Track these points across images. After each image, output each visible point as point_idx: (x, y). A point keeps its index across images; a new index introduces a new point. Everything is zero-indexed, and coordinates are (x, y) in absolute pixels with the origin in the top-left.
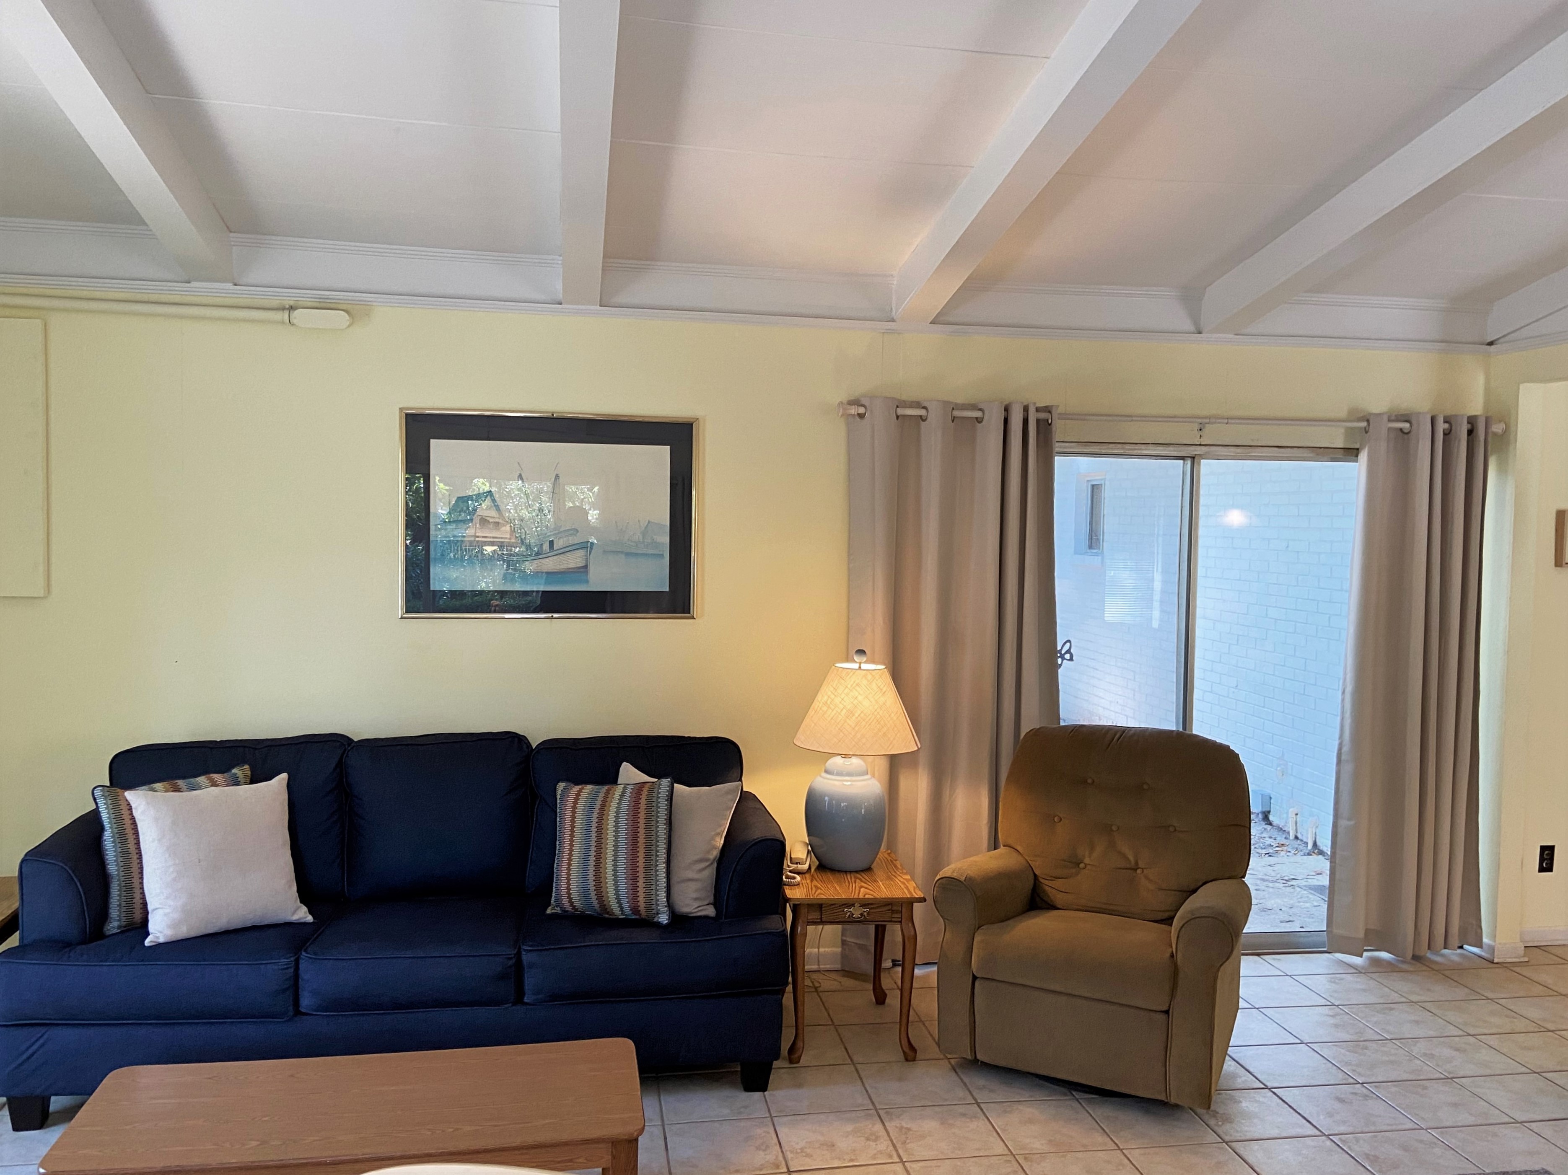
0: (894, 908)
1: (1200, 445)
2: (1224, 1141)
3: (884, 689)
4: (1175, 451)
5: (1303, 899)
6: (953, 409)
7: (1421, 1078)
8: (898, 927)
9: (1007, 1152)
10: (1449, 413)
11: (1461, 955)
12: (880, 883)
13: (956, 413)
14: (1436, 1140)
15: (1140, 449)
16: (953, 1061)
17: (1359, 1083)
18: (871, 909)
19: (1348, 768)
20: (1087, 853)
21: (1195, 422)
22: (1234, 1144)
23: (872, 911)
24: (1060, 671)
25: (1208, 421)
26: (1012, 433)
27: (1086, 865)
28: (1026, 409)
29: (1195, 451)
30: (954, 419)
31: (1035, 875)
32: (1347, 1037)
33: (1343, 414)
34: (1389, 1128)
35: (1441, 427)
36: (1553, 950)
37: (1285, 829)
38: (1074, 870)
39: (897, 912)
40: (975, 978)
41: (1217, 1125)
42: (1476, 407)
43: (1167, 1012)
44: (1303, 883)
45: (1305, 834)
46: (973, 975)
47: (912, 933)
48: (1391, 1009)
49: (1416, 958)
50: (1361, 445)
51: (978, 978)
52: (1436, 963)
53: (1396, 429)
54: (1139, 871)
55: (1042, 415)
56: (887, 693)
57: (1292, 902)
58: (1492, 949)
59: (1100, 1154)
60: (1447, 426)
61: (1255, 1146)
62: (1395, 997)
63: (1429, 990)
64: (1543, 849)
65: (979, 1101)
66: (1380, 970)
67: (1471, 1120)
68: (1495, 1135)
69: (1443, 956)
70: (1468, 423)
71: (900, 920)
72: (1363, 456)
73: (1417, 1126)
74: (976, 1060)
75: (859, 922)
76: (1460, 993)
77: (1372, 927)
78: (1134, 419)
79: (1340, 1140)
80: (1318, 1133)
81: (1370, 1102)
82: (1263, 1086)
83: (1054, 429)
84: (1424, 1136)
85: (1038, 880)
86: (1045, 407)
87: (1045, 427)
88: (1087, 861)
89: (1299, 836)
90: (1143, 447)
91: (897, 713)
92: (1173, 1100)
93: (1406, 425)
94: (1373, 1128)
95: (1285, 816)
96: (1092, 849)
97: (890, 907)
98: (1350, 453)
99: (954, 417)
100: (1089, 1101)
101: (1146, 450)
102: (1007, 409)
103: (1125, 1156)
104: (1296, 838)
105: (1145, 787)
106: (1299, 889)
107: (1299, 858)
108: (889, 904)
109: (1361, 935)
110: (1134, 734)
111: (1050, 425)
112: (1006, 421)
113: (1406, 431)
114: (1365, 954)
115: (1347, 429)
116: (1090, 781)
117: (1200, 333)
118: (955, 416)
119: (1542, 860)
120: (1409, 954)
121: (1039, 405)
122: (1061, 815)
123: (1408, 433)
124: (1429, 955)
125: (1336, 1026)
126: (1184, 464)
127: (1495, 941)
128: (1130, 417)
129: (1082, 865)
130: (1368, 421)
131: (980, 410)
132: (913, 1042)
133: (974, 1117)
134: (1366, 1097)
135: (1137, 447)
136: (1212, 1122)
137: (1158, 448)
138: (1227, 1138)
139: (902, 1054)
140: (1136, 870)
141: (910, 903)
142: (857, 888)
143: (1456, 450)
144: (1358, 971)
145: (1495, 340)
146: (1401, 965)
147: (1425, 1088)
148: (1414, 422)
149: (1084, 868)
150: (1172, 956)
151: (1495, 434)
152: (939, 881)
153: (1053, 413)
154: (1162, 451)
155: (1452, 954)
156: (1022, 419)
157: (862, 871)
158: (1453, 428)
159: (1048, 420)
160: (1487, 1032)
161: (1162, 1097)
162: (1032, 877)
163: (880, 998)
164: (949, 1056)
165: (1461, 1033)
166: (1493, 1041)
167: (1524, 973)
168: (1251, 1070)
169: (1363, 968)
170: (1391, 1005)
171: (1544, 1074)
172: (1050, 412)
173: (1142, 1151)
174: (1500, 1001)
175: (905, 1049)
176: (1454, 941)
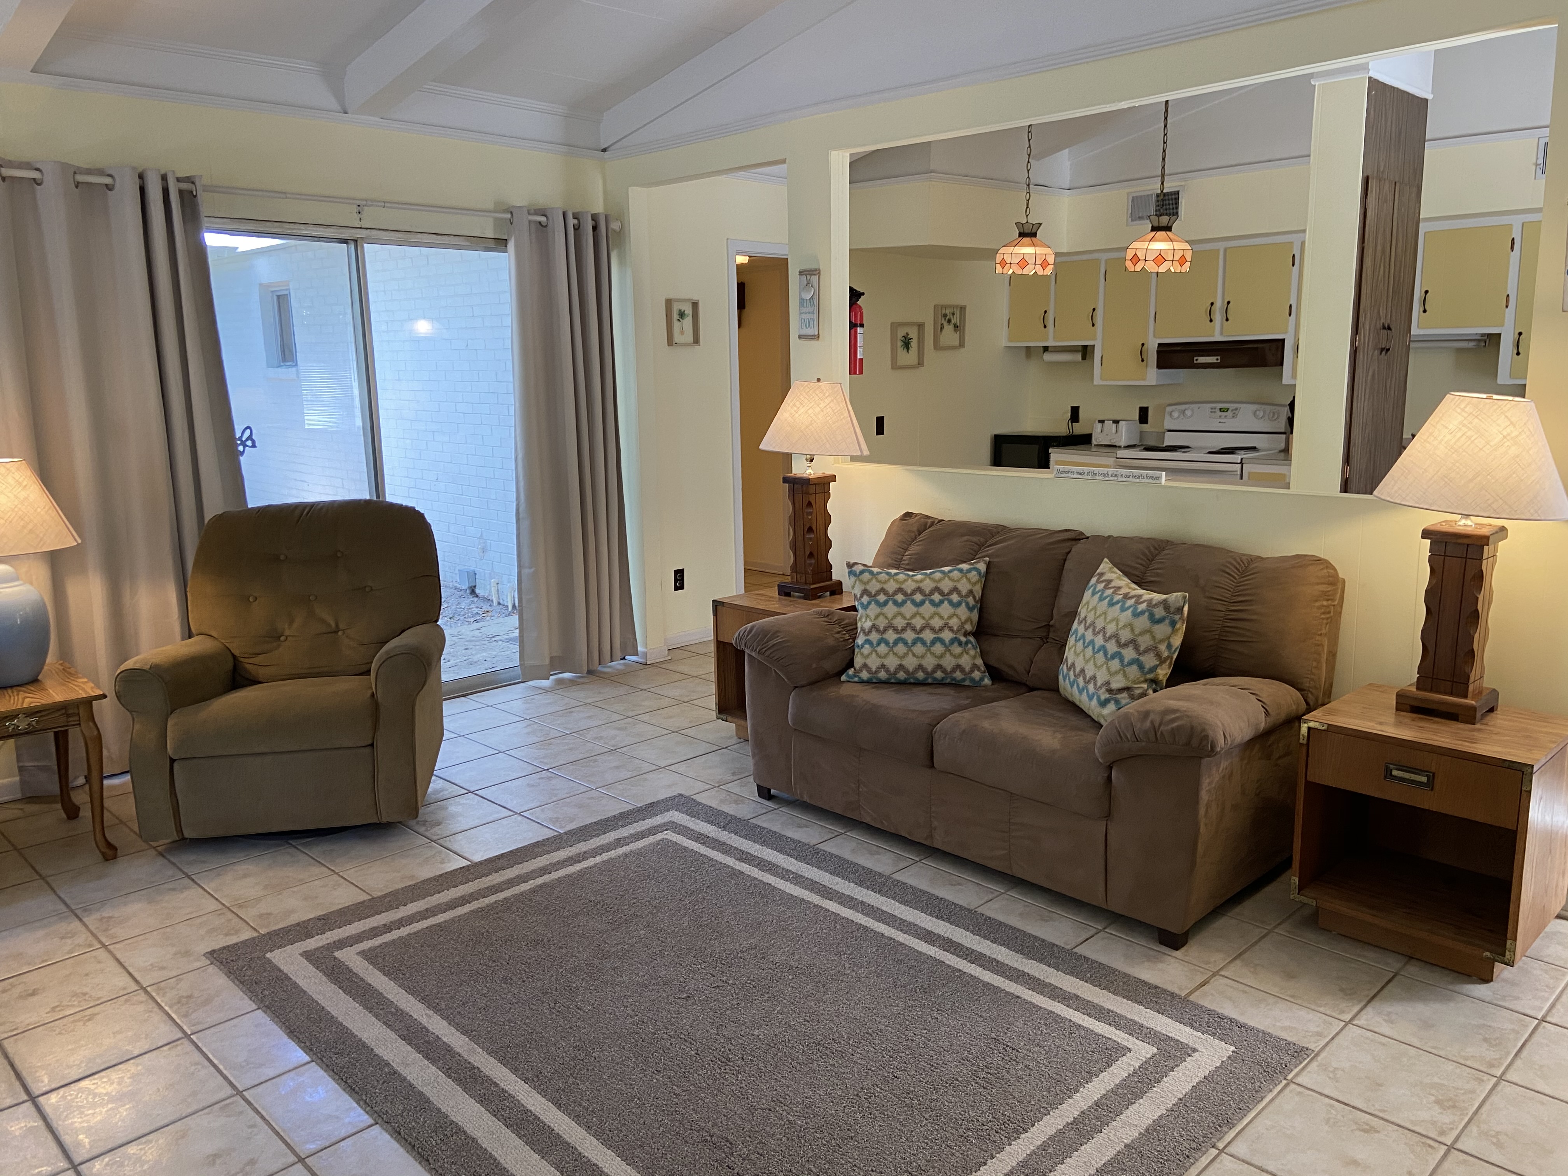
0: (71, 711)
1: (361, 228)
2: (432, 841)
3: (25, 483)
4: (336, 233)
5: (505, 649)
6: (75, 173)
7: (593, 754)
8: (78, 729)
9: (221, 906)
10: (576, 211)
11: (624, 664)
12: (51, 691)
13: (80, 178)
14: (602, 795)
15: (300, 229)
16: (159, 849)
17: (545, 770)
18: (39, 717)
19: (525, 524)
20: (286, 626)
21: (353, 204)
22: (440, 841)
23: (41, 719)
24: (242, 459)
25: (364, 203)
26: (152, 204)
27: (287, 637)
28: (164, 178)
29: (357, 234)
30: (77, 185)
31: (233, 655)
32: (536, 739)
33: (491, 206)
34: (568, 795)
35: (572, 222)
36: (688, 648)
37: (490, 598)
38: (275, 644)
39: (72, 715)
40: (172, 761)
41: (427, 830)
42: (598, 207)
43: (372, 745)
44: (505, 637)
45: (505, 599)
46: (170, 758)
47: (96, 733)
48: (571, 712)
49: (590, 672)
50: (508, 235)
51: (175, 760)
52: (605, 673)
53: (535, 222)
54: (340, 633)
55: (184, 186)
56: (28, 487)
57: (495, 653)
58: (645, 655)
59: (316, 882)
60: (576, 221)
61: (459, 837)
62: (574, 703)
63: (600, 693)
64: (676, 572)
65: (190, 874)
66: (562, 686)
67: (629, 775)
68: (646, 779)
69: (609, 667)
70: (592, 220)
71: (78, 722)
72: (511, 245)
73: (589, 789)
74: (184, 839)
75: (27, 733)
76: (623, 690)
77: (554, 654)
78: (289, 196)
79: (532, 814)
80: (512, 813)
81: (554, 782)
82: (466, 792)
83: (200, 202)
84: (594, 794)
85: (238, 661)
86: (187, 177)
87: (189, 199)
88: (287, 633)
89: (501, 602)
90: (302, 227)
91: (44, 508)
92: (384, 820)
93: (543, 219)
94: (555, 799)
95: (488, 586)
96: (291, 623)
97: (63, 711)
98: (500, 244)
99: (78, 183)
100: (305, 845)
101: (306, 230)
102: (141, 177)
103: (342, 877)
104: (499, 604)
105: (339, 555)
106: (501, 642)
107: (501, 620)
108: (62, 709)
109: (547, 662)
110: (321, 508)
111: (195, 196)
112: (142, 190)
113: (544, 225)
114: (551, 678)
115: (496, 219)
116: (282, 557)
117: (346, 113)
118: (80, 181)
119: (676, 581)
120: (585, 670)
121: (180, 175)
122: (255, 594)
123: (546, 226)
124: (600, 668)
125: (528, 733)
126: (348, 247)
127: (647, 648)
128: (284, 194)
129: (282, 638)
130: (511, 213)
131: (110, 175)
132: (109, 840)
133: (186, 888)
134: (549, 778)
135: (296, 226)
136: (422, 829)
137: (318, 229)
138: (435, 838)
139: (100, 855)
140: (336, 632)
141: (88, 702)
142: (20, 700)
143: (585, 244)
144: (546, 691)
145: (609, 147)
146: (579, 680)
147: (595, 761)
148: (550, 218)
149: (285, 641)
150: (373, 695)
151: (614, 231)
152: (122, 674)
153: (197, 183)
154: (322, 232)
155: (617, 664)
156: (161, 189)
157: (26, 684)
158: (581, 222)
159: (192, 192)
160: (641, 712)
161: (375, 821)
162: (231, 659)
163: (72, 812)
164: (154, 844)
165: (622, 717)
166: (646, 718)
167: (670, 668)
168: (456, 782)
169: (550, 688)
170: (571, 710)
171: (680, 732)
172: (193, 183)
173: (356, 869)
174: (650, 690)
175: (103, 850)
176: (618, 653)
